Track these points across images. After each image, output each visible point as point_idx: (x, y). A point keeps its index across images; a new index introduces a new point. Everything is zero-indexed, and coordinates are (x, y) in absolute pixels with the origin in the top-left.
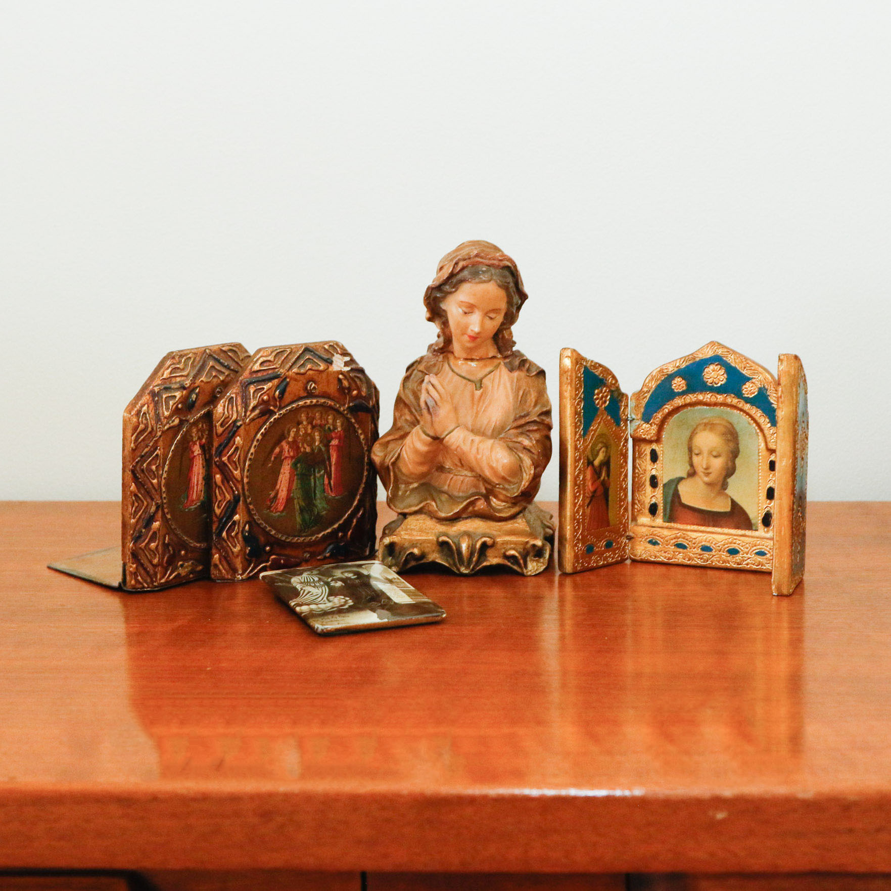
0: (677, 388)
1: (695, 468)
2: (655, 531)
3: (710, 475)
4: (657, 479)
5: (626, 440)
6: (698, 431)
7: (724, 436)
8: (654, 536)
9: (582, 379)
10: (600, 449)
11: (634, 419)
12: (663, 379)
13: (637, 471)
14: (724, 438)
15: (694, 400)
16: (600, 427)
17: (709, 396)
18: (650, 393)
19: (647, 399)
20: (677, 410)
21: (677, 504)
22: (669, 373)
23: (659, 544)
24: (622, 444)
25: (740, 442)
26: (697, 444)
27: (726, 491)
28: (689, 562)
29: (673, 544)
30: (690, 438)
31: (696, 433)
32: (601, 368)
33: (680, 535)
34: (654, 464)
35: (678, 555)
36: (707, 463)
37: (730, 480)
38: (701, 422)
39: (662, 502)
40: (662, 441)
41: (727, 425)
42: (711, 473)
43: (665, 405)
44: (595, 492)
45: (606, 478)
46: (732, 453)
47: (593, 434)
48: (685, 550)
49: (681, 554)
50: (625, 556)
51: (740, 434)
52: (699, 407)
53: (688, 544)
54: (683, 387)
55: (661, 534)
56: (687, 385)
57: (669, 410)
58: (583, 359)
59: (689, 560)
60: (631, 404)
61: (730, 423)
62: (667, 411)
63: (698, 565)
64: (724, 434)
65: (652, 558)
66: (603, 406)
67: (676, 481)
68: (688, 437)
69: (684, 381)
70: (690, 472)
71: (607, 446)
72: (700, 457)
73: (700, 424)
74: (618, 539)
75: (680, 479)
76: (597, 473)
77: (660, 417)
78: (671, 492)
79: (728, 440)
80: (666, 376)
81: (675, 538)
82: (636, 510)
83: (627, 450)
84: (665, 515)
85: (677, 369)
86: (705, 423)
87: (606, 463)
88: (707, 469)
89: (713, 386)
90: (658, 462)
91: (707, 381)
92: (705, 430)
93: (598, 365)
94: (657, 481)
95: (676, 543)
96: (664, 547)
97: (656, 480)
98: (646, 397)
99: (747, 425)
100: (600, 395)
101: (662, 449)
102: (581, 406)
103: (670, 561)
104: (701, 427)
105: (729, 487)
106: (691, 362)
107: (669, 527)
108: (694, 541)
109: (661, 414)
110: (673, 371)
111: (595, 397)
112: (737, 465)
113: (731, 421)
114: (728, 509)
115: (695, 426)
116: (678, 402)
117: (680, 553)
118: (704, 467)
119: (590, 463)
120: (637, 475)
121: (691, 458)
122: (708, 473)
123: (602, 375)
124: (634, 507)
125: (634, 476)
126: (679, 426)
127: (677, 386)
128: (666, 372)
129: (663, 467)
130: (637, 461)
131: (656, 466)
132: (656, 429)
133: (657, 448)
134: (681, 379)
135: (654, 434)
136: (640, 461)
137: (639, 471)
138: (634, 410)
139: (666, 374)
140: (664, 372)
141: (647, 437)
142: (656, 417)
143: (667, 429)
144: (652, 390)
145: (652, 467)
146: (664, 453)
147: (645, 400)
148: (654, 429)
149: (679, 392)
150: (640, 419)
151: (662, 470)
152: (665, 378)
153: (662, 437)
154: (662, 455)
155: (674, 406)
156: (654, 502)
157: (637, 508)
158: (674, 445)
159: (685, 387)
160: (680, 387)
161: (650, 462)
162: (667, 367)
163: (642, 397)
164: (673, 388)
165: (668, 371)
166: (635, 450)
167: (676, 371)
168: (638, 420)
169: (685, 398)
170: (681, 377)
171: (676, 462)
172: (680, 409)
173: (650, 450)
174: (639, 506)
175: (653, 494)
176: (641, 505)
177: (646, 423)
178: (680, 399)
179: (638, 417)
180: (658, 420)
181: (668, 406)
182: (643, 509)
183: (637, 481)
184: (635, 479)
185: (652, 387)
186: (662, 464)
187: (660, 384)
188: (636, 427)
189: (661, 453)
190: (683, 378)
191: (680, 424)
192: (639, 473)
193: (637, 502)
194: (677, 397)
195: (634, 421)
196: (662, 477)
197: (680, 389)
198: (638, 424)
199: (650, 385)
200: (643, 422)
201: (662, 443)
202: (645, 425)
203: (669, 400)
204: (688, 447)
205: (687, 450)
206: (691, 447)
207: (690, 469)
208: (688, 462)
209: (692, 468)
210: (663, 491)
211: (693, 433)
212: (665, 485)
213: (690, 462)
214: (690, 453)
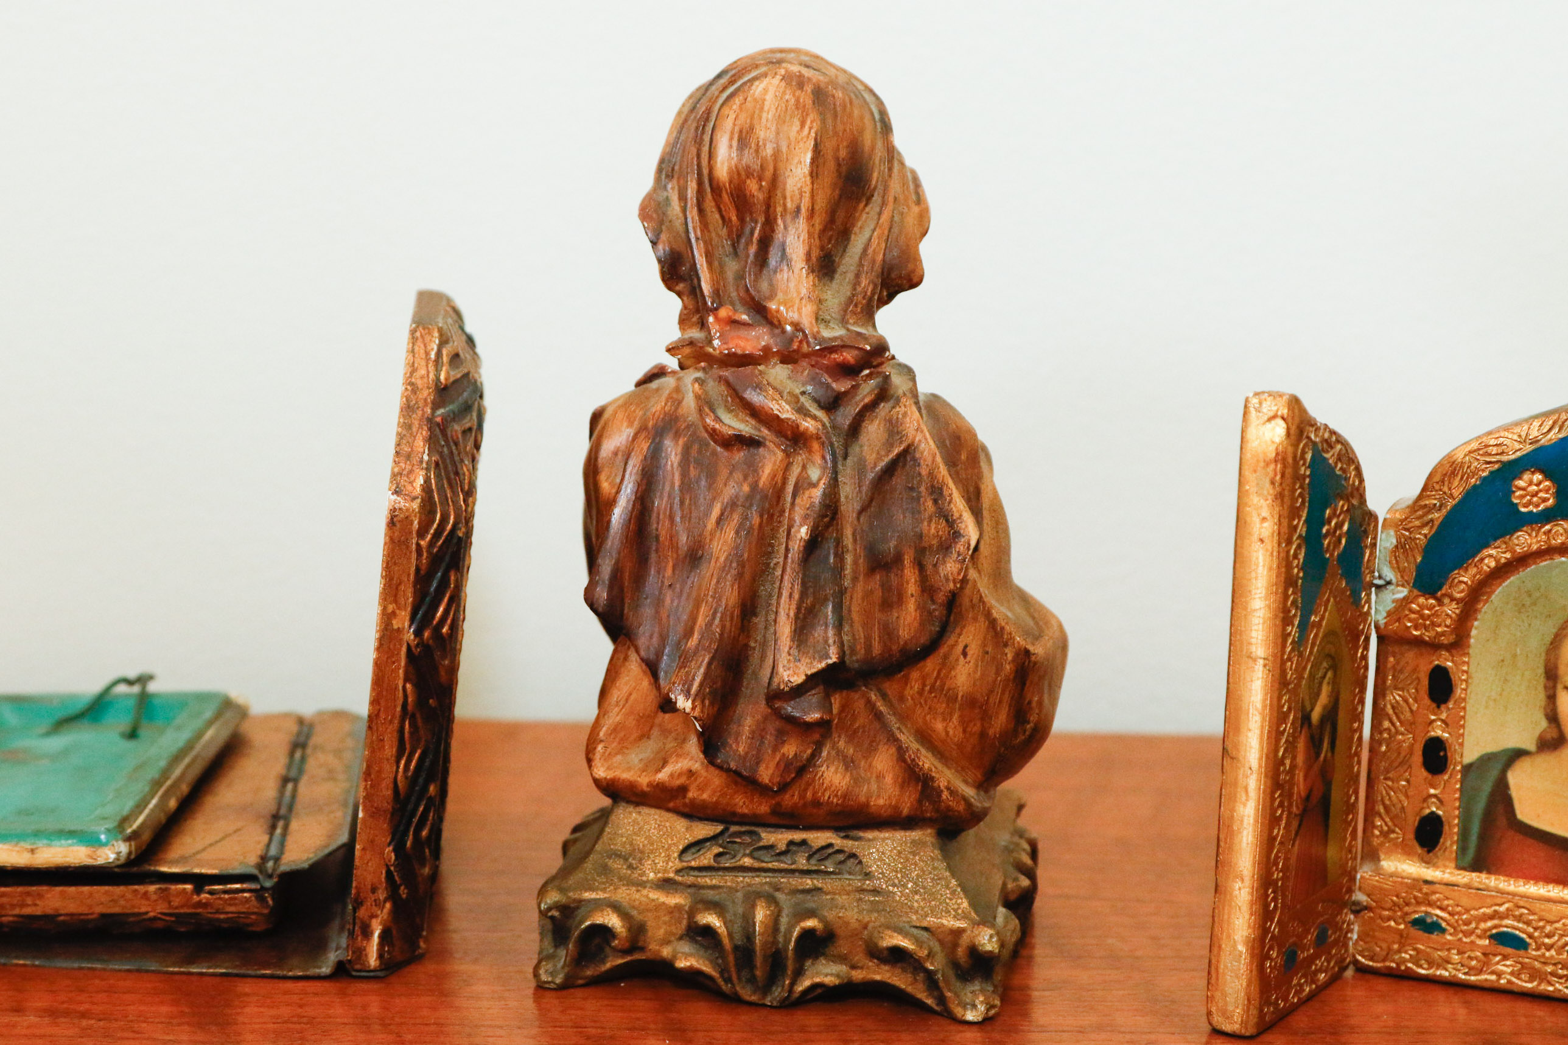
0: (1525, 501)
1: (1563, 727)
2: (1434, 893)
4: (1445, 750)
5: (1367, 639)
8: (1429, 910)
9: (1307, 481)
10: (1324, 677)
11: (1389, 583)
12: (1484, 474)
13: (1386, 724)
16: (1327, 614)
18: (1444, 511)
19: (1435, 528)
20: (1522, 561)
21: (1502, 822)
22: (1505, 458)
23: (1443, 931)
24: (1359, 655)
28: (1530, 985)
29: (1485, 931)
30: (1552, 643)
32: (1339, 447)
33: (1508, 909)
34: (1438, 707)
35: (1498, 963)
39: (1457, 812)
40: (1469, 646)
43: (1487, 546)
44: (1308, 798)
45: (1329, 755)
47: (1316, 635)
48: (1522, 952)
49: (1508, 963)
50: (1345, 959)
53: (1531, 936)
54: (1545, 500)
55: (1451, 902)
56: (1558, 495)
57: (1497, 561)
58: (1312, 423)
59: (1530, 981)
60: (1386, 540)
62: (1493, 564)
63: (1557, 995)
65: (1421, 967)
66: (1336, 554)
67: (1504, 759)
68: (1549, 639)
69: (1549, 484)
70: (1548, 736)
71: (1334, 667)
74: (1337, 916)
75: (1517, 755)
76: (1315, 744)
77: (1469, 582)
78: (1487, 788)
80: (1496, 466)
81: (1491, 917)
82: (1377, 832)
83: (1366, 668)
84: (1463, 849)
85: (1533, 447)
87: (1331, 715)
90: (1451, 705)
93: (1334, 438)
94: (1446, 754)
95: (1494, 931)
96: (1460, 940)
97: (1442, 754)
98: (1432, 520)
100: (1333, 524)
101: (1465, 668)
102: (1299, 560)
103: (1473, 978)
107: (1476, 885)
108: (1548, 928)
109: (1473, 571)
110: (1519, 454)
111: (1324, 531)
116: (1525, 540)
117: (1505, 957)
119: (1306, 718)
120: (1385, 735)
121: (1552, 698)
123: (1339, 465)
124: (1373, 823)
125: (1377, 737)
126: (1521, 608)
127: (1528, 497)
128: (1497, 454)
129: (1467, 717)
130: (1388, 698)
131: (1444, 716)
132: (1454, 615)
133: (1449, 664)
134: (1540, 477)
135: (1446, 626)
136: (1398, 698)
137: (1393, 724)
138: (1390, 557)
139: (1497, 462)
140: (1490, 455)
141: (1427, 634)
142: (1456, 581)
143: (1485, 612)
144: (1451, 503)
145: (1433, 717)
146: (1470, 681)
147: (1425, 531)
148: (1447, 615)
149: (1531, 512)
150: (1408, 584)
151: (1463, 726)
152: (1491, 473)
153: (1468, 636)
154: (1463, 686)
155: (1513, 552)
156: (1433, 813)
157: (1381, 826)
158: (1503, 661)
159: (1551, 501)
160: (1535, 499)
161: (1427, 701)
162: (1501, 440)
163: (1417, 523)
164: (1516, 501)
165: (1502, 453)
166: (1385, 667)
167: (1527, 454)
168: (1403, 586)
169: (1550, 531)
170: (1542, 471)
171: (1506, 708)
172: (1530, 561)
173: (1431, 666)
174: (1387, 820)
175: (1432, 791)
176: (1391, 819)
177: (1427, 596)
178: (1534, 534)
179: (1402, 577)
180: (1463, 586)
181: (1493, 552)
182: (1397, 830)
183: (1385, 753)
184: (1380, 745)
185: (1451, 494)
186: (1464, 708)
187: (1475, 487)
188: (1394, 605)
189: (1463, 677)
190: (1548, 476)
191: (1523, 605)
192: (1393, 730)
193: (1382, 810)
194: (1525, 528)
195: (1390, 587)
196: (1462, 745)
197: (1537, 506)
198: (1400, 596)
199: (1446, 489)
200: (1416, 592)
201: (1471, 651)
202: (1421, 600)
203: (1502, 536)
204: (1546, 667)
205: (1543, 675)
206: (1556, 667)
207: (1549, 727)
208: (1542, 710)
209: (1553, 725)
210: (1461, 785)
211: (1564, 629)
212: (1467, 769)
213: (1549, 711)
214: (1550, 684)
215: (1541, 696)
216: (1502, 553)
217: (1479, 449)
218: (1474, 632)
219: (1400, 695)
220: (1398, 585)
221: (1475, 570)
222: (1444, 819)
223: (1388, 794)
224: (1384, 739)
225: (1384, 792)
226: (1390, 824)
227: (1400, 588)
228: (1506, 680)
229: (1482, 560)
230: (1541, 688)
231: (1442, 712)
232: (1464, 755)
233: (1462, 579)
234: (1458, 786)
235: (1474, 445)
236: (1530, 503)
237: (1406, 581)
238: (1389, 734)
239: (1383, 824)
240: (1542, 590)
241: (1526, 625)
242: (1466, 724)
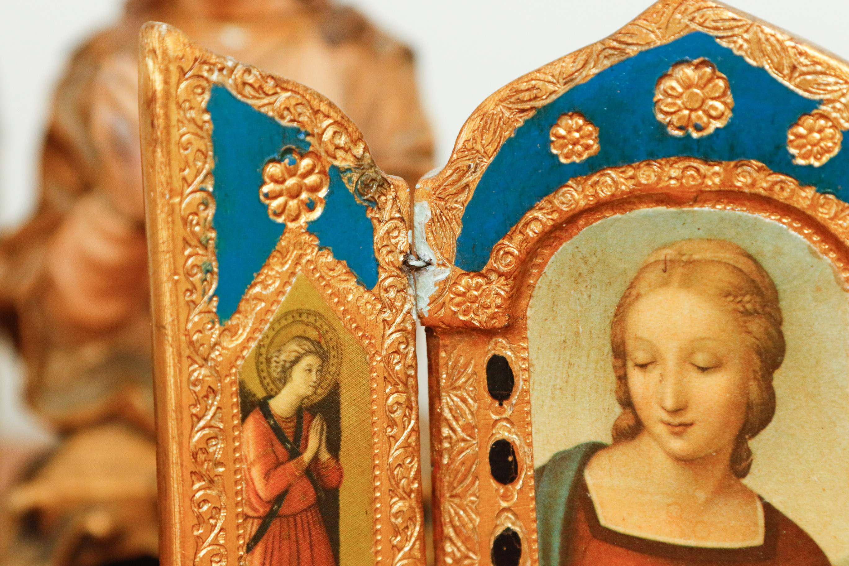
0: (565, 151)
1: (639, 412)
3: (690, 430)
4: (513, 454)
6: (642, 287)
7: (730, 298)
10: (296, 361)
11: (429, 264)
12: (519, 125)
13: (446, 431)
14: (732, 306)
15: (626, 186)
17: (674, 173)
18: (479, 174)
19: (472, 192)
20: (571, 222)
21: (584, 529)
22: (539, 104)
25: (786, 315)
26: (640, 334)
27: (747, 481)
30: (616, 315)
31: (638, 296)
34: (501, 405)
36: (678, 394)
37: (753, 444)
38: (652, 260)
39: (534, 526)
40: (526, 329)
41: (744, 264)
42: (691, 424)
43: (531, 208)
44: (279, 500)
45: (324, 456)
46: (759, 354)
51: (784, 288)
52: (644, 211)
54: (588, 147)
56: (602, 139)
57: (545, 224)
60: (420, 214)
61: (750, 257)
62: (540, 228)
64: (728, 294)
67: (579, 457)
68: (612, 311)
69: (590, 128)
70: (624, 424)
72: (654, 374)
73: (647, 266)
75: (592, 450)
76: (284, 437)
77: (516, 252)
78: (564, 493)
79: (746, 313)
80: (532, 114)
85: (568, 88)
86: (665, 261)
88: (677, 411)
89: (689, 136)
90: (514, 400)
91: (670, 123)
92: (665, 283)
94: (515, 459)
97: (510, 459)
98: (467, 185)
99: (809, 259)
101: (525, 355)
104: (653, 276)
105: (753, 467)
106: (615, 60)
109: (519, 238)
110: (554, 97)
112: (779, 393)
113: (752, 251)
114: (758, 540)
115: (632, 275)
116: (571, 197)
118: (670, 403)
120: (446, 445)
121: (623, 379)
122: (680, 425)
124: (443, 549)
125: (437, 447)
126: (578, 278)
127: (570, 147)
128: (530, 100)
129: (532, 412)
130: (444, 401)
131: (508, 413)
132: (503, 293)
133: (509, 353)
134: (581, 122)
135: (498, 307)
136: (455, 399)
137: (454, 430)
138: (427, 233)
139: (532, 108)
140: (523, 101)
141: (476, 318)
142: (502, 252)
143: (539, 287)
144: (487, 162)
145: (494, 417)
146: (532, 369)
147: (462, 197)
148: (498, 294)
149: (574, 163)
150: (450, 262)
151: (529, 424)
152: (526, 122)
153: (525, 317)
154: (526, 375)
155: (560, 211)
156: (508, 529)
157: (453, 552)
158: (564, 342)
159: (596, 147)
160: (579, 148)
161: (488, 399)
162: (533, 82)
163: (452, 190)
164: (554, 151)
165: (536, 98)
166: (437, 364)
167: (562, 96)
168: (444, 265)
169: (597, 183)
170: (581, 115)
171: (574, 396)
172: (581, 222)
173: (487, 359)
174: (459, 544)
175: (504, 504)
176: (463, 542)
177: (472, 275)
178: (580, 189)
179: (442, 254)
180: (510, 258)
181: (539, 215)
182: (471, 555)
183: (448, 465)
184: (441, 456)
185: (485, 152)
186: (528, 402)
187: (510, 141)
188: (437, 288)
189: (524, 366)
190: (589, 120)
191: (580, 274)
192: (454, 437)
193: (452, 533)
194: (570, 182)
195: (429, 268)
196: (530, 445)
197: (580, 155)
198: (442, 277)
199: (479, 147)
200: (459, 271)
201: (529, 334)
202: (465, 280)
203: (547, 195)
204: (612, 342)
205: (611, 354)
206: (623, 343)
207: (624, 414)
208: (614, 394)
209: (628, 411)
210: (536, 493)
211: (627, 297)
212: (540, 472)
213: (621, 394)
214: (620, 363)
215: (612, 377)
216: (548, 214)
217: (510, 97)
218: (529, 313)
219: (456, 396)
220: (439, 265)
221: (520, 237)
222: (521, 536)
223: (457, 514)
224: (446, 449)
225: (452, 511)
226: (463, 548)
227: (443, 268)
228: (571, 364)
229: (527, 224)
230: (610, 369)
231: (505, 410)
232: (535, 457)
233: (506, 249)
234: (532, 494)
235: (505, 94)
236: (573, 152)
237: (447, 259)
238: (450, 443)
239: (455, 550)
240: (599, 253)
241: (585, 297)
242: (533, 420)
